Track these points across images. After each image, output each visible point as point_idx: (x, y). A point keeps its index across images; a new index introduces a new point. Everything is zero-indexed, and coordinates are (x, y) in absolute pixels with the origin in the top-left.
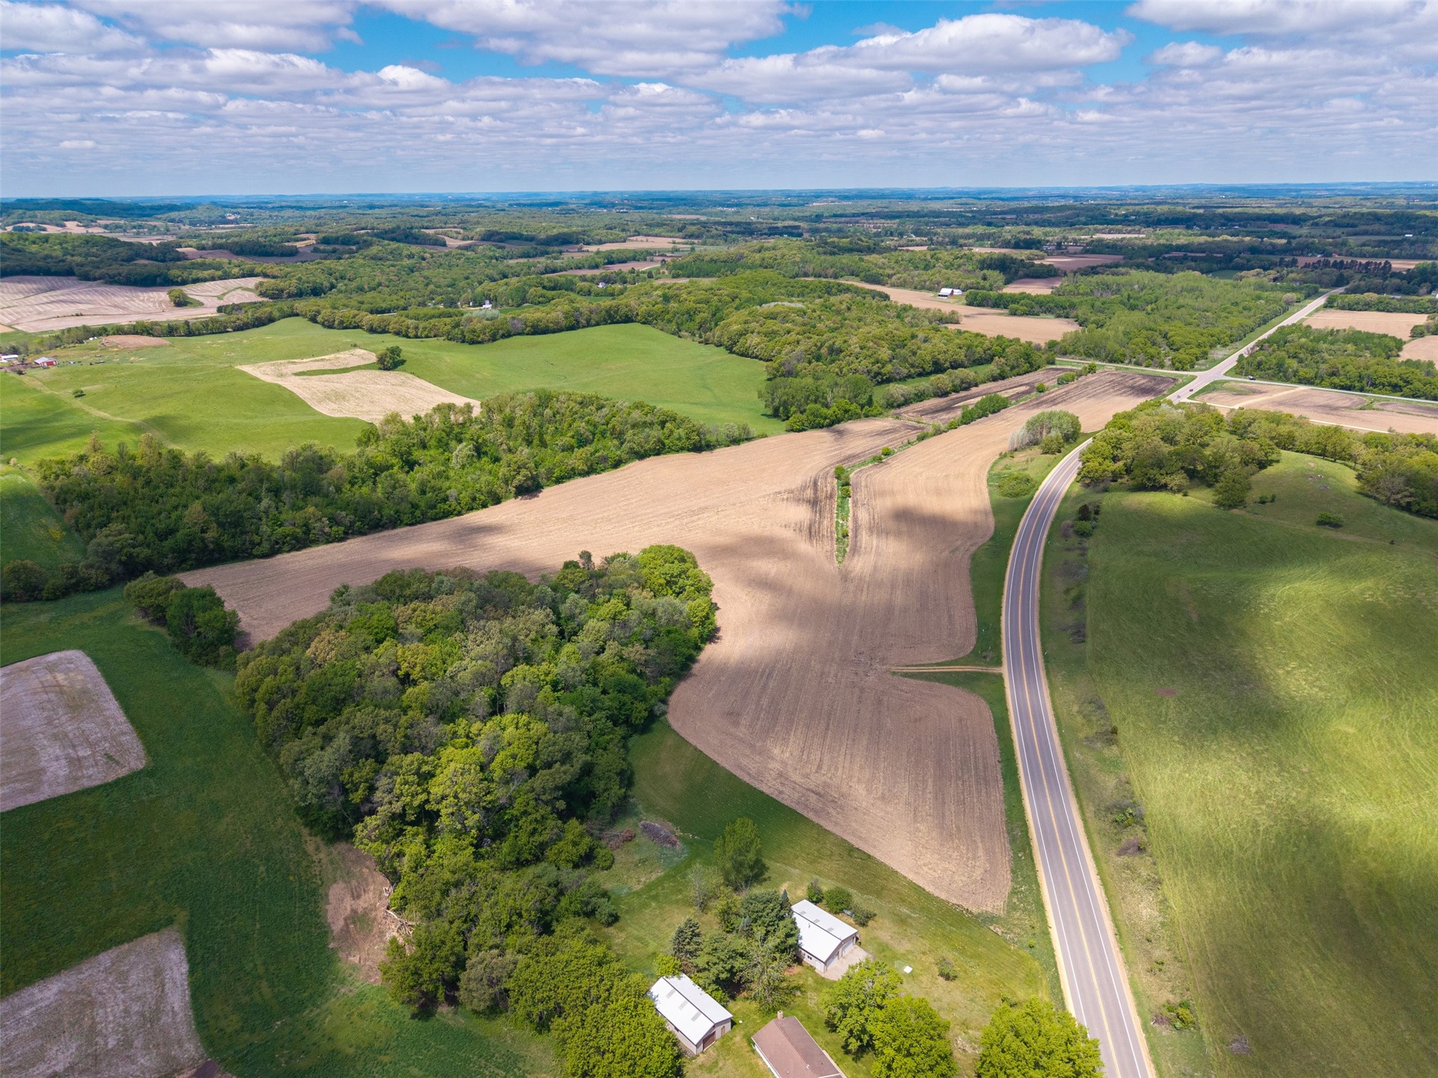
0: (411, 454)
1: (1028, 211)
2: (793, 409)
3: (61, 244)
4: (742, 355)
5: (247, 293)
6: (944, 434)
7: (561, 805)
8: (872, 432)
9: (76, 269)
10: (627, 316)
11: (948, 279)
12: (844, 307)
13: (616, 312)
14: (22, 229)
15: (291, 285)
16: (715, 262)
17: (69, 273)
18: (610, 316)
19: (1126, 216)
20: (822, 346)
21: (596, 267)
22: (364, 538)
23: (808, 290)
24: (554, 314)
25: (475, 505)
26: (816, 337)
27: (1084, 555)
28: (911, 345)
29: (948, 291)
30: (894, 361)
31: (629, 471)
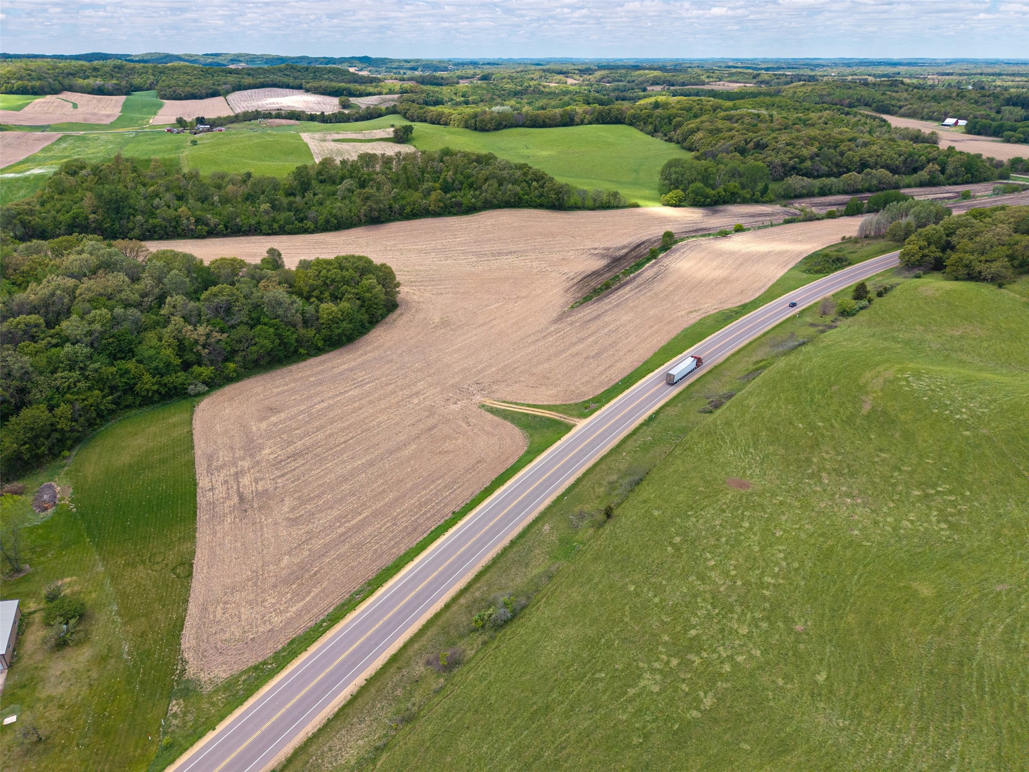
4: (689, 150)
5: (394, 103)
8: (748, 213)
11: (958, 111)
13: (607, 114)
15: (420, 98)
17: (299, 87)
18: (602, 117)
20: (751, 141)
24: (553, 112)
26: (751, 134)
27: (823, 332)
28: (843, 147)
29: (953, 121)
30: (817, 158)
31: (477, 217)
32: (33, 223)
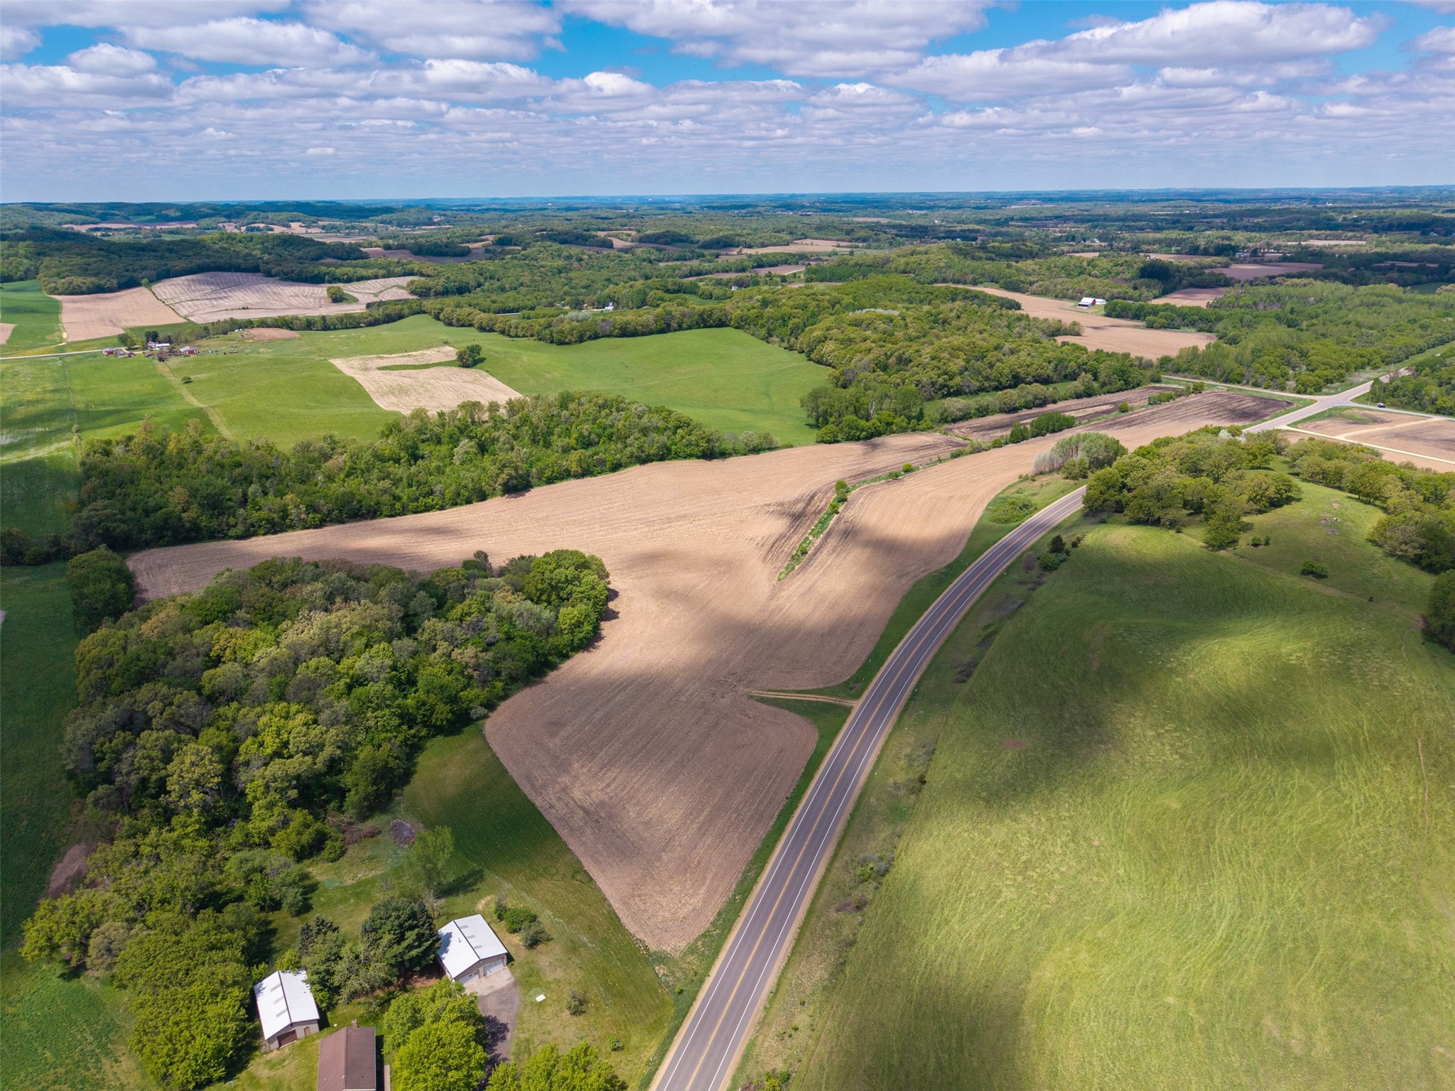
0: (417, 448)
1: (1242, 214)
2: (832, 419)
3: (263, 243)
4: (819, 362)
5: (401, 291)
6: (984, 453)
7: (293, 794)
8: (909, 447)
9: (262, 267)
10: (720, 320)
11: (1094, 287)
12: (953, 314)
13: (710, 316)
14: (252, 229)
15: (439, 284)
16: (861, 265)
17: (255, 269)
18: (704, 320)
19: (1356, 220)
20: (891, 355)
21: (743, 270)
22: (341, 526)
23: (932, 297)
24: (645, 317)
25: (459, 501)
26: (890, 345)
27: (1034, 589)
28: (991, 357)
29: (1089, 300)
30: (966, 373)
31: (626, 475)
32: (117, 530)
